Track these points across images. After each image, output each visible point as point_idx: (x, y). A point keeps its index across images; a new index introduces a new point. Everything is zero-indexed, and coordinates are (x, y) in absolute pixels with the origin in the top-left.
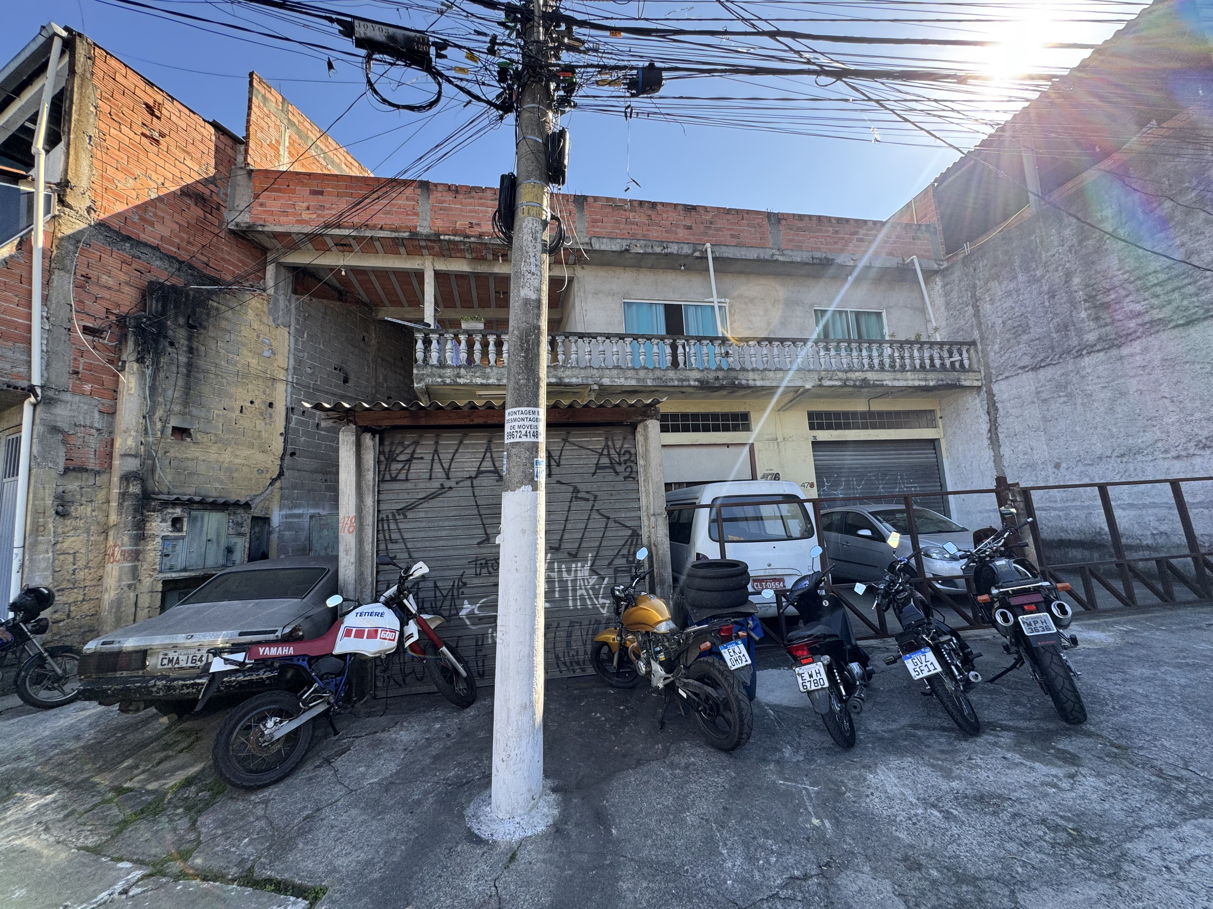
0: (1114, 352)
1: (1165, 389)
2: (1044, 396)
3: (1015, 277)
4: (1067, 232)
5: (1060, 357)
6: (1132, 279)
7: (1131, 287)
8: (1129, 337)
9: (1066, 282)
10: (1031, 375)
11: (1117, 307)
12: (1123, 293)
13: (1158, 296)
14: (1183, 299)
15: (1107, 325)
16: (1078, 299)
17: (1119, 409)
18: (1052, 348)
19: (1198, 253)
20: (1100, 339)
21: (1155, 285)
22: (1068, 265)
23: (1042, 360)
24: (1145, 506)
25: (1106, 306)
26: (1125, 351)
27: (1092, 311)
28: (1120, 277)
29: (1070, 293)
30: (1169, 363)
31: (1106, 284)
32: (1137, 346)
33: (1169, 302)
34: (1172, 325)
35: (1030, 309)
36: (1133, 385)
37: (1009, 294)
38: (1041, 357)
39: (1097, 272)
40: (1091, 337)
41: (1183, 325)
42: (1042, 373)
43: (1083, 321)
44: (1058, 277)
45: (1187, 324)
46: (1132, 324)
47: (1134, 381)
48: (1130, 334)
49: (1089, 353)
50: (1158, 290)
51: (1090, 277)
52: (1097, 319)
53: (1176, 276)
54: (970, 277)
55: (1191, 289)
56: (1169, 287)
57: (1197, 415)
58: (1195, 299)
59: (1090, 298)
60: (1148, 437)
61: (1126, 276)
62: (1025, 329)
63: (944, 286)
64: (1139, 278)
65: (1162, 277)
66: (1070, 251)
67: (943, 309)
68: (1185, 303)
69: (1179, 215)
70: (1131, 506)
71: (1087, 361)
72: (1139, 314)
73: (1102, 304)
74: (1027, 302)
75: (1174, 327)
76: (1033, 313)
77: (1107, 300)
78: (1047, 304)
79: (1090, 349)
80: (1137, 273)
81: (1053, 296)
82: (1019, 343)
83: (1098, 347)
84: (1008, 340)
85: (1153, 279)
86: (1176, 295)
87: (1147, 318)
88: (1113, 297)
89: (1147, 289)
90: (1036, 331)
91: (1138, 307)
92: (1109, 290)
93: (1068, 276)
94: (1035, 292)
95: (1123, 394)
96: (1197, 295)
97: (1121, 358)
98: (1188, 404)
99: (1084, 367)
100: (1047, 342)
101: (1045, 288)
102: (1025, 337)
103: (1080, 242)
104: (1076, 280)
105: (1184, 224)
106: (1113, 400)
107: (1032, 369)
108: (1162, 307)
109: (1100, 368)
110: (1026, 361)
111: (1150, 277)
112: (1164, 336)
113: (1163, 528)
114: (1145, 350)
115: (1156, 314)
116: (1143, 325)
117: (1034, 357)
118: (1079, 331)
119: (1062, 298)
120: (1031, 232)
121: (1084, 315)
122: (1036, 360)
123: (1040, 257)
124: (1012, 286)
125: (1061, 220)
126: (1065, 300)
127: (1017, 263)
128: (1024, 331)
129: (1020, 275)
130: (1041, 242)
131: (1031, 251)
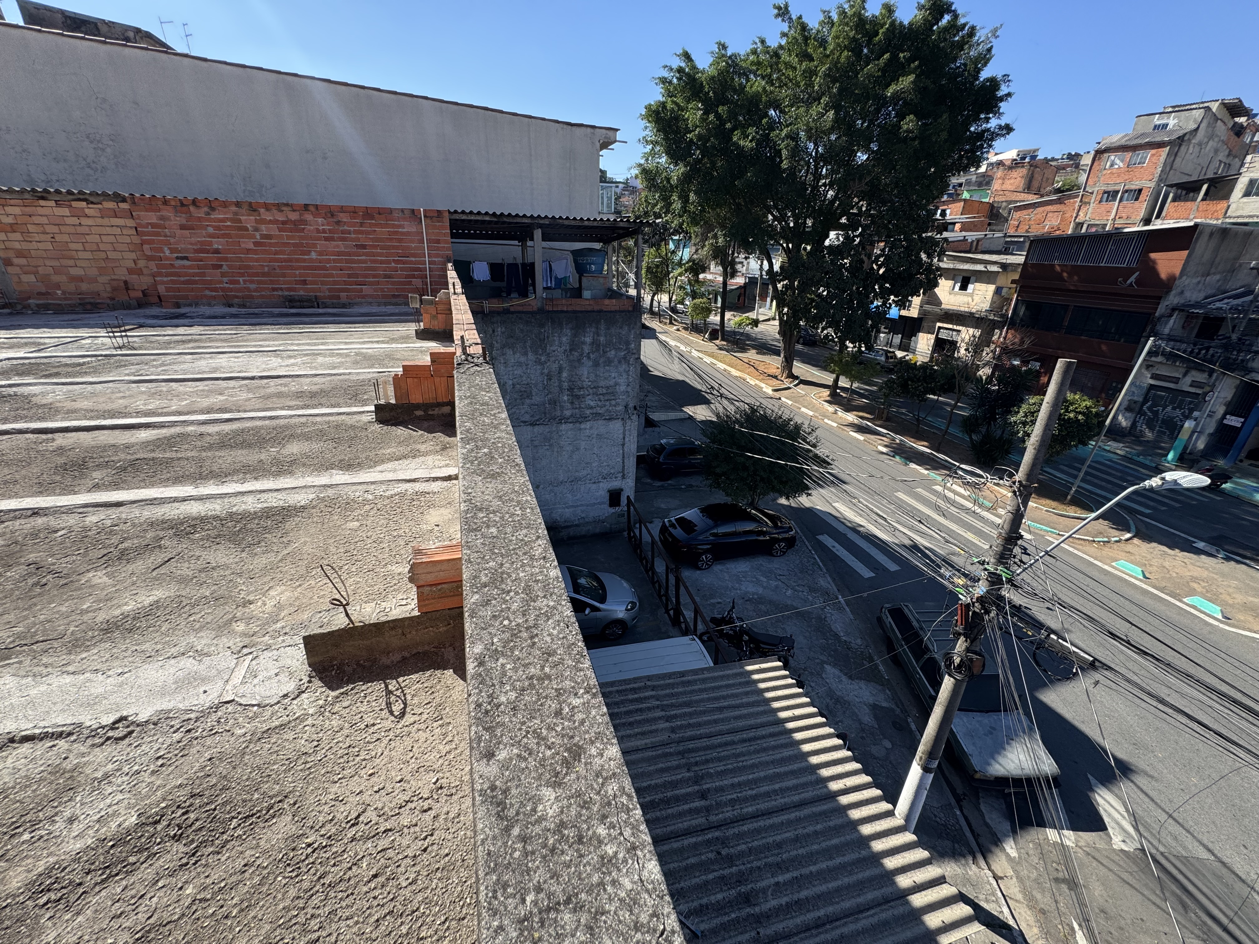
0: (578, 425)
1: (595, 450)
2: (536, 443)
3: (526, 354)
4: (564, 339)
5: (549, 421)
6: (592, 386)
7: (591, 391)
8: (585, 419)
9: (559, 373)
10: (529, 428)
11: (583, 400)
12: (587, 393)
13: (601, 401)
14: (610, 406)
15: (576, 408)
16: (564, 387)
17: (574, 457)
18: (545, 413)
19: (620, 385)
20: (572, 416)
21: (600, 394)
22: (561, 362)
23: (538, 420)
24: (577, 506)
25: (578, 397)
26: (583, 426)
27: (571, 398)
28: (587, 383)
29: (560, 381)
30: (599, 437)
31: (579, 383)
32: (588, 425)
33: (605, 406)
34: (603, 418)
35: (533, 382)
36: (583, 445)
37: (520, 364)
38: (537, 417)
39: (576, 374)
40: (568, 413)
42: (536, 429)
43: (565, 402)
44: (555, 366)
45: (609, 419)
46: (588, 412)
47: (584, 443)
48: (586, 417)
49: (565, 423)
50: (601, 397)
51: (572, 376)
52: (572, 403)
53: (610, 393)
54: (488, 336)
55: (613, 402)
56: (606, 398)
57: (605, 464)
58: (614, 408)
59: (570, 389)
60: (584, 472)
61: (590, 383)
62: (529, 396)
64: (595, 387)
65: (605, 391)
66: (564, 354)
68: (610, 408)
69: (616, 361)
70: (572, 506)
71: (563, 427)
72: (592, 408)
73: (576, 396)
74: (532, 376)
75: (605, 419)
76: (536, 385)
77: (579, 393)
78: (545, 383)
79: (566, 420)
80: (595, 384)
81: (550, 380)
82: (523, 404)
83: (570, 420)
84: (516, 400)
85: (601, 391)
86: (608, 403)
87: (595, 411)
88: (582, 393)
89: (597, 395)
90: (537, 399)
91: (592, 404)
92: (581, 388)
93: (561, 369)
94: (539, 371)
95: (578, 449)
96: (615, 406)
97: (580, 429)
98: (602, 458)
99: (561, 430)
100: (542, 409)
101: (546, 371)
102: (528, 401)
103: (571, 350)
104: (565, 375)
105: (617, 367)
106: (573, 452)
107: (531, 424)
108: (601, 407)
109: (569, 433)
110: (527, 418)
111: (599, 389)
112: (600, 422)
113: (583, 515)
114: (591, 428)
115: (598, 410)
116: (592, 414)
117: (532, 416)
118: (562, 407)
119: (555, 382)
120: (542, 325)
121: (566, 398)
122: (534, 419)
123: (546, 347)
124: (523, 359)
125: (562, 329)
126: (556, 384)
127: (529, 343)
128: (528, 397)
129: (530, 354)
130: (548, 337)
131: (540, 340)
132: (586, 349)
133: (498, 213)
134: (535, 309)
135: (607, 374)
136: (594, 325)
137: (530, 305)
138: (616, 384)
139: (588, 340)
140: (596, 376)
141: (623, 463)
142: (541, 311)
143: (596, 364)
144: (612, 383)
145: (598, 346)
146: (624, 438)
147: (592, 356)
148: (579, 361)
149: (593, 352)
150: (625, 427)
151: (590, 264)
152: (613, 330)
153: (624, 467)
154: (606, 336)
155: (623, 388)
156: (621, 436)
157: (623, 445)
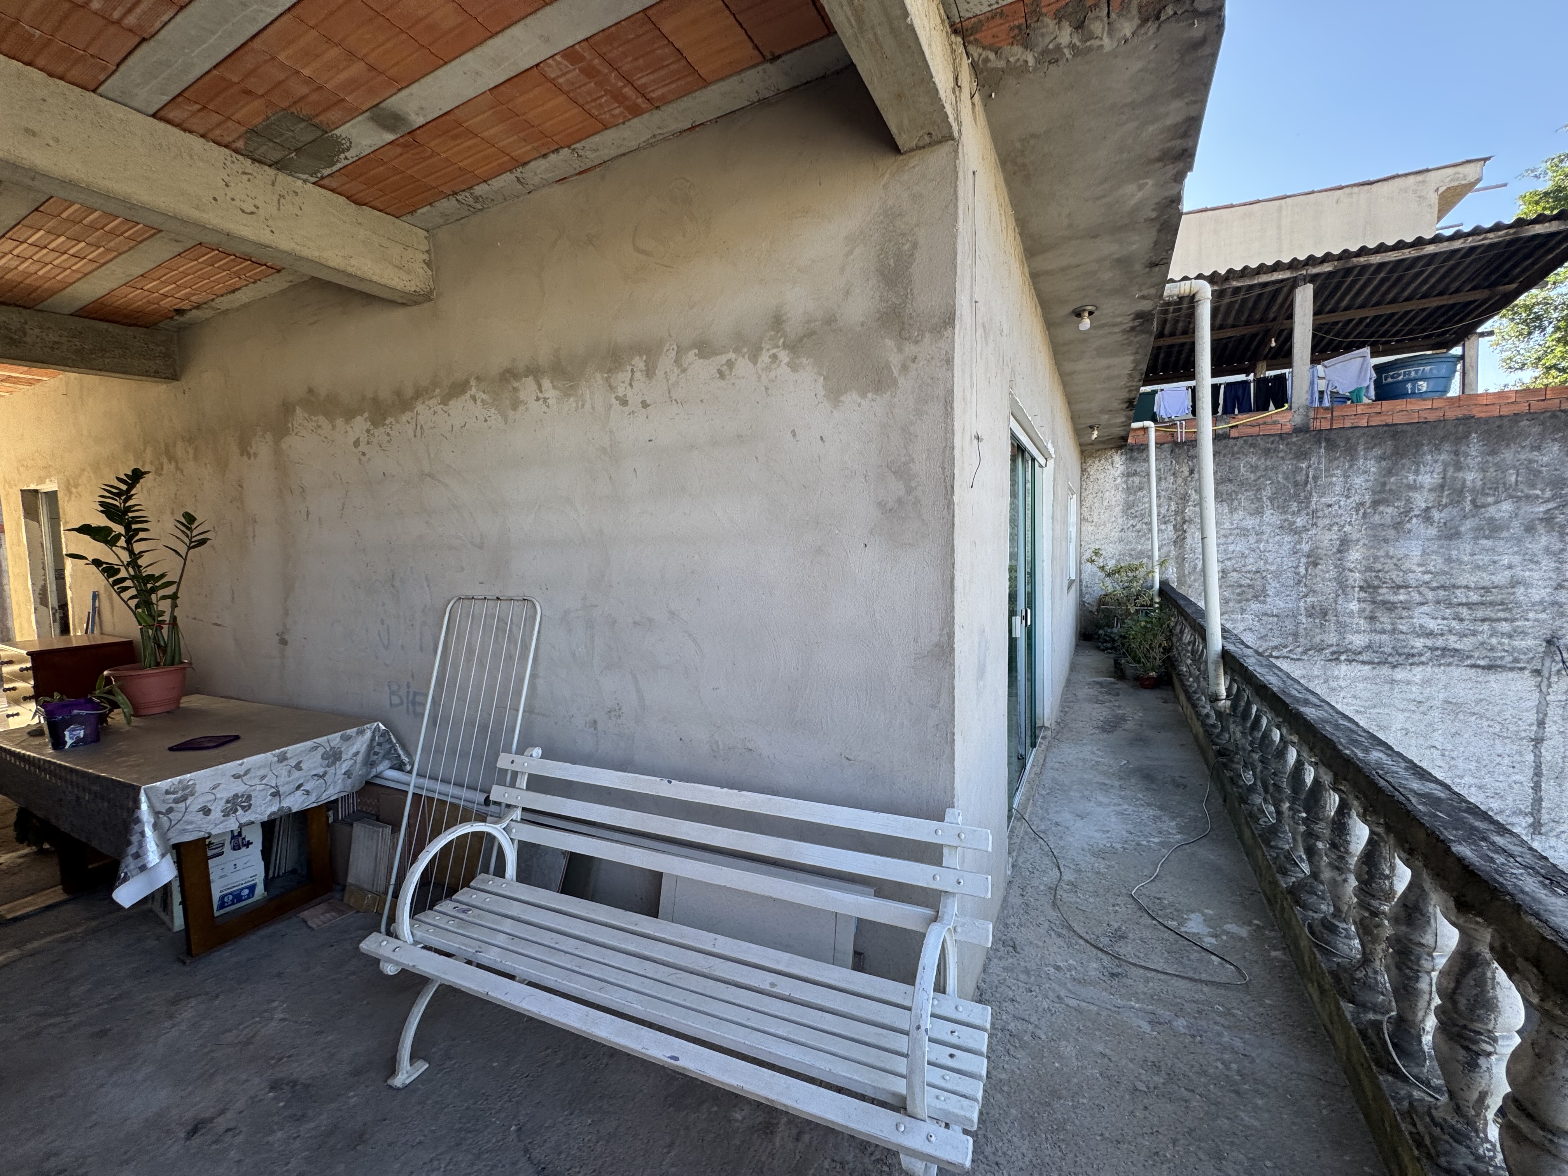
0: (1385, 671)
1: (1438, 738)
3: (1259, 512)
4: (1358, 481)
5: (1305, 652)
6: (1435, 584)
7: (1430, 595)
8: (1410, 658)
9: (1339, 551)
11: (1405, 613)
12: (1417, 598)
13: (1462, 620)
14: (1491, 635)
15: (1384, 632)
16: (1351, 582)
18: (1296, 635)
19: (1527, 585)
20: (1369, 647)
21: (1460, 604)
22: (1347, 528)
23: (1276, 647)
25: (1390, 607)
26: (1400, 674)
27: (1369, 607)
28: (1418, 576)
29: (1341, 568)
30: (1453, 707)
31: (1396, 577)
32: (1418, 673)
33: (1474, 633)
34: (1469, 662)
35: (1273, 568)
37: (1244, 533)
38: (1276, 642)
39: (1387, 555)
40: (1358, 641)
41: (1483, 667)
43: (1351, 614)
44: (1328, 539)
45: (1489, 668)
46: (1419, 643)
47: (1401, 717)
48: (1413, 655)
49: (1350, 661)
50: (1465, 612)
51: (1376, 559)
52: (1372, 618)
53: (1492, 604)
54: (1179, 481)
55: (1505, 627)
56: (1480, 614)
58: (1506, 641)
59: (1368, 587)
61: (1427, 577)
62: (1260, 595)
63: (1128, 475)
64: (1443, 587)
65: (1474, 597)
66: (1357, 511)
67: (1118, 510)
68: (1494, 641)
69: (1516, 527)
71: (1344, 669)
72: (1431, 634)
73: (1384, 603)
74: (1270, 557)
75: (1472, 666)
76: (1277, 575)
77: (1393, 598)
78: (1302, 571)
79: (1353, 656)
80: (1443, 579)
81: (1315, 565)
82: (1243, 611)
83: (1364, 657)
85: (1461, 596)
86: (1486, 626)
87: (1440, 642)
88: (1402, 598)
89: (1450, 605)
90: (1276, 603)
91: (1432, 625)
92: (1399, 587)
93: (1345, 544)
94: (1287, 547)
96: (1510, 637)
97: (1393, 681)
98: (1460, 763)
99: (1337, 678)
100: (1289, 625)
101: (1305, 547)
102: (1255, 606)
103: (1375, 504)
104: (1355, 555)
105: (1519, 541)
108: (1462, 635)
109: (1361, 686)
111: (1458, 591)
112: (1456, 672)
114: (1427, 682)
115: (1453, 642)
116: (1433, 649)
117: (1263, 638)
118: (1342, 628)
119: (1327, 570)
120: (1303, 455)
121: (1354, 606)
122: (1265, 645)
123: (1308, 499)
124: (1250, 522)
125: (1353, 459)
126: (1332, 574)
127: (1268, 492)
128: (1256, 597)
129: (1268, 512)
130: (1315, 478)
131: (1296, 484)
132: (1420, 501)
133: (1223, 272)
134: (1288, 427)
135: (1483, 559)
136: (1447, 446)
137: (1275, 423)
138: (1515, 583)
139: (1428, 478)
140: (1449, 560)
141: (1537, 788)
142: (1301, 430)
143: (1450, 534)
144: (1501, 578)
145: (1458, 493)
146: (1541, 724)
147: (1436, 515)
148: (1398, 526)
149: (1441, 507)
150: (1543, 695)
151: (1415, 380)
152: (1508, 455)
153: (1538, 801)
154: (1483, 470)
155: (1540, 593)
156: (1532, 717)
157: (1538, 741)
